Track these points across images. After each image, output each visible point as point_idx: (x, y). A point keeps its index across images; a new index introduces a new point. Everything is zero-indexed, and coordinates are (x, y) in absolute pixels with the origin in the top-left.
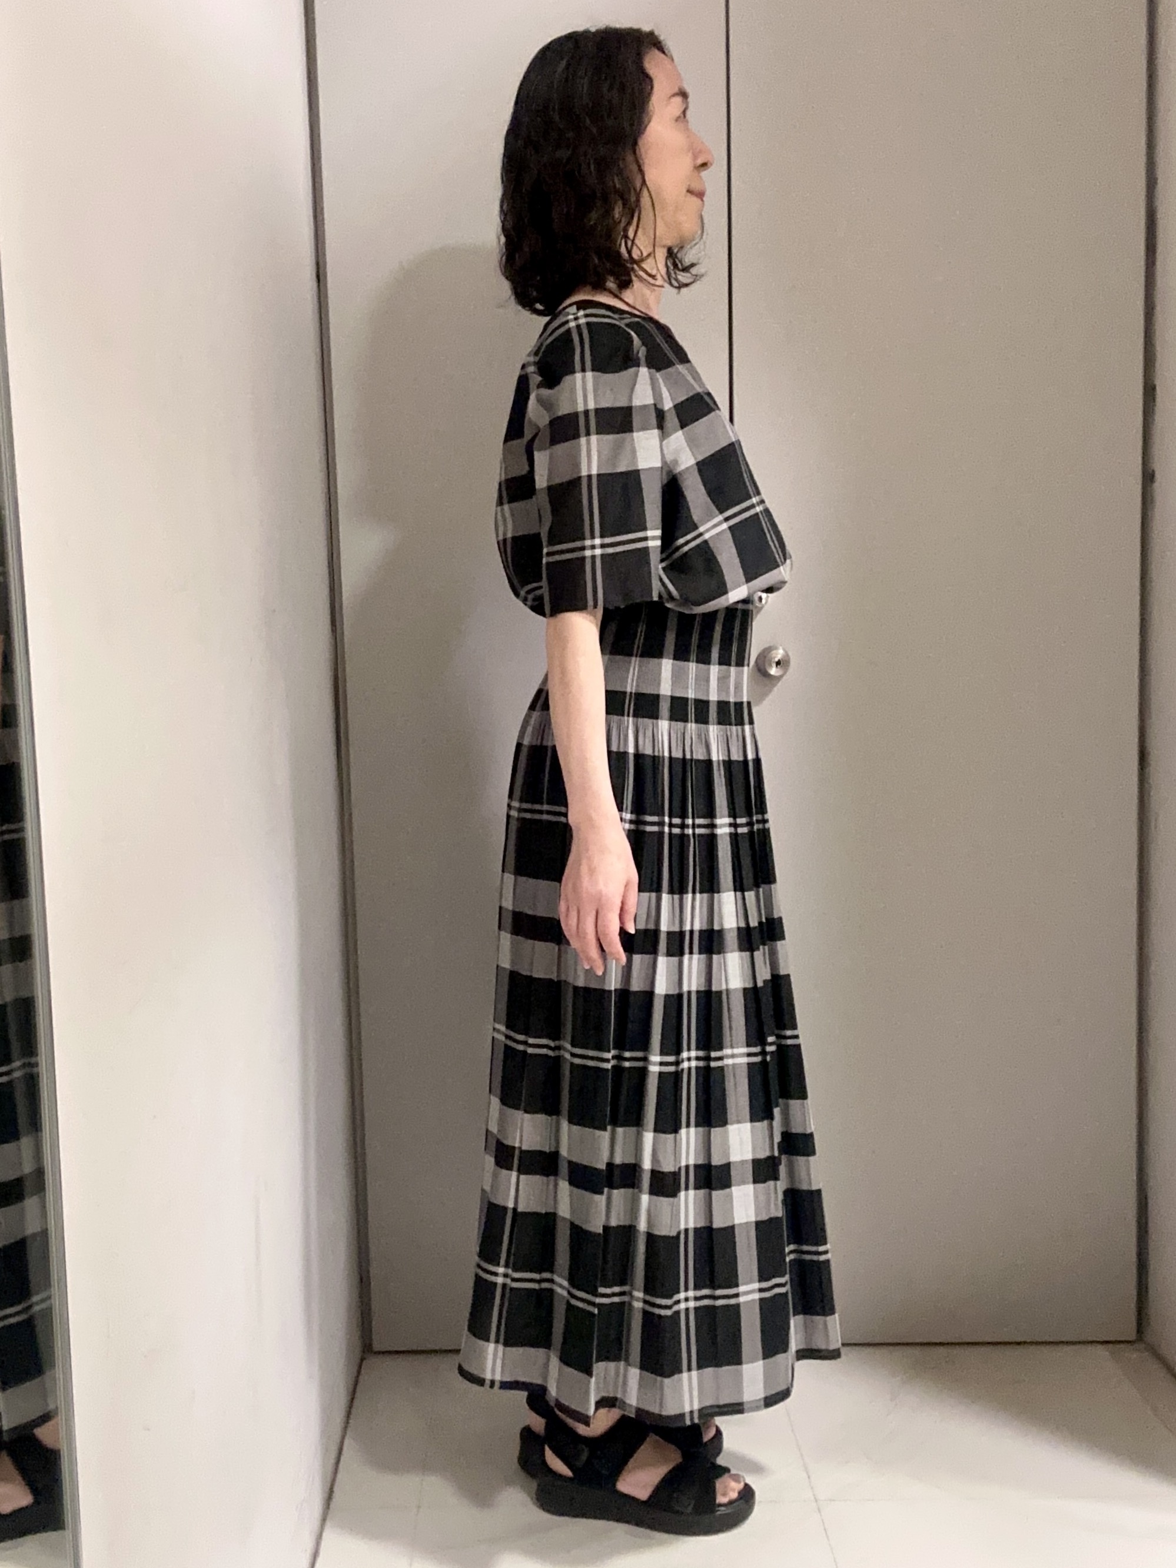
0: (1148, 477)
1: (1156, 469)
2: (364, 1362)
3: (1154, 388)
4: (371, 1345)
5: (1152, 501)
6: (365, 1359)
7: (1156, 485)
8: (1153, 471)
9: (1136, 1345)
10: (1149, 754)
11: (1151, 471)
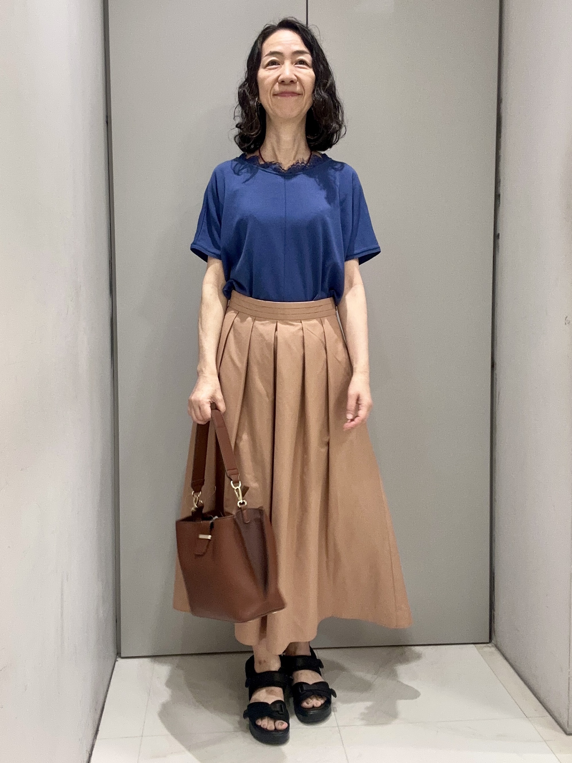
0: (496, 236)
1: (499, 232)
2: (117, 663)
3: (499, 196)
4: (120, 654)
5: (498, 247)
6: (117, 661)
7: (500, 240)
8: (499, 235)
9: (489, 645)
10: (496, 364)
11: (497, 234)
